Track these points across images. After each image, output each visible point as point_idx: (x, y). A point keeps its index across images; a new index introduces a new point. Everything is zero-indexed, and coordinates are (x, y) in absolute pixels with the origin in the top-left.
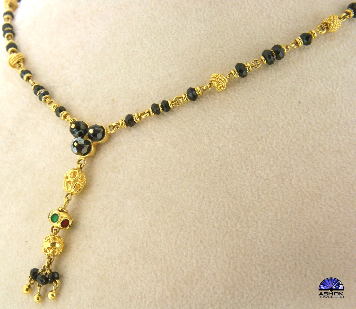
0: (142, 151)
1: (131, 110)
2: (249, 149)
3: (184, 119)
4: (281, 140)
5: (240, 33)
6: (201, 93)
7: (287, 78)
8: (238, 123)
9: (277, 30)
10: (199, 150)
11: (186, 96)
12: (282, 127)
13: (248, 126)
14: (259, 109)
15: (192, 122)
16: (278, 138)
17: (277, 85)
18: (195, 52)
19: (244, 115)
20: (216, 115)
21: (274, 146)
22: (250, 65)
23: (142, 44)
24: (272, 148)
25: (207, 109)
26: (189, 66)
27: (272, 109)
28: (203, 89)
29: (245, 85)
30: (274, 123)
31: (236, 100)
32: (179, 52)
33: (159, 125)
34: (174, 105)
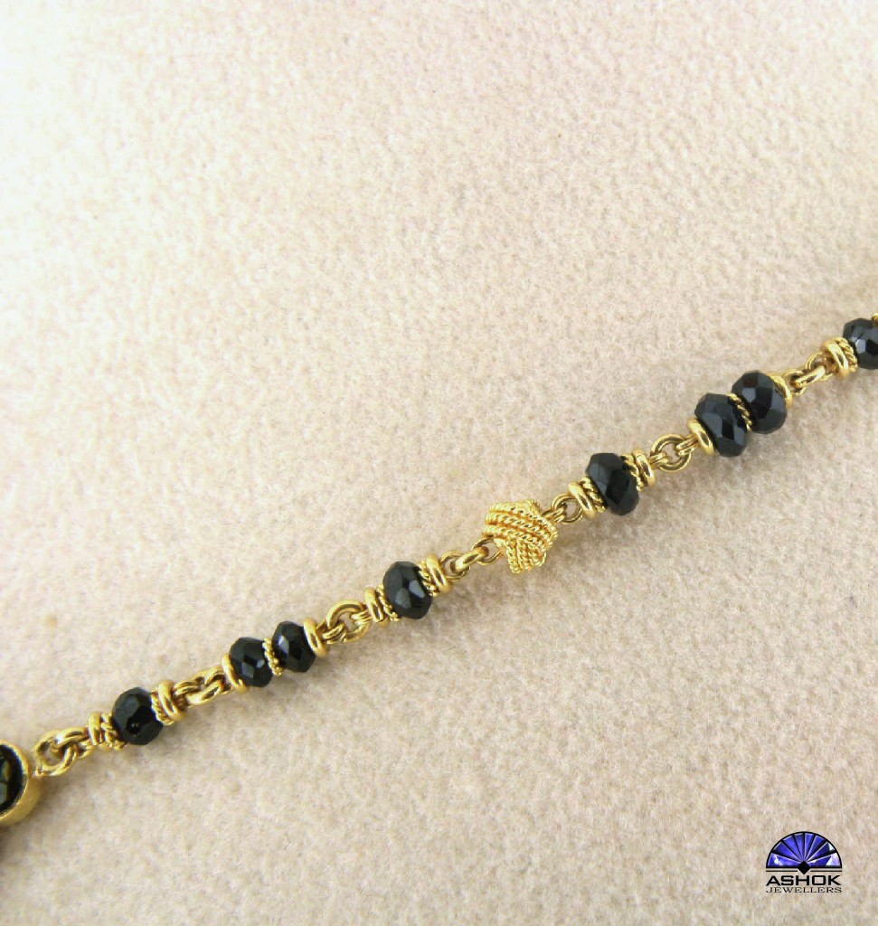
0: (189, 847)
1: (136, 663)
2: (653, 813)
3: (369, 693)
4: (787, 767)
5: (593, 315)
6: (443, 585)
7: (796, 502)
8: (604, 699)
9: (744, 300)
10: (441, 829)
11: (383, 602)
12: (788, 712)
13: (645, 713)
14: (688, 638)
15: (407, 704)
16: (775, 758)
17: (755, 531)
18: (407, 401)
19: (626, 664)
20: (508, 668)
21: (756, 794)
22: (646, 461)
23: (174, 371)
24: (752, 805)
25: (468, 646)
26: (385, 463)
27: (739, 635)
28: (453, 567)
29: (624, 537)
30: (752, 693)
31: (588, 602)
32: (338, 403)
33: (264, 724)
34: (329, 642)
